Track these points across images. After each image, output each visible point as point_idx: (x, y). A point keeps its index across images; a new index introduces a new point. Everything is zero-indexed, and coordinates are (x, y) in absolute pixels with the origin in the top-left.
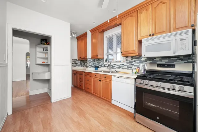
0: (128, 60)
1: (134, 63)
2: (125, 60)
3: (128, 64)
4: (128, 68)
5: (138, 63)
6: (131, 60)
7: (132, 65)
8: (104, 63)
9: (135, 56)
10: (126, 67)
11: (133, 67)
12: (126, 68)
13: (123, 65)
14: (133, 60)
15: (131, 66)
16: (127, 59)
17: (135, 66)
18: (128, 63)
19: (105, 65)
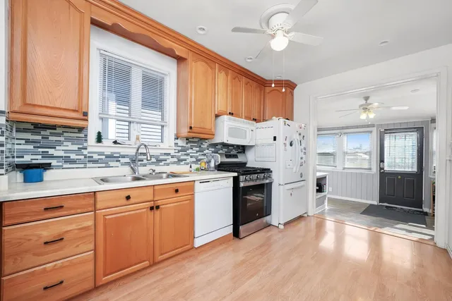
0: (179, 145)
1: (190, 151)
2: (174, 144)
3: (180, 154)
4: (180, 161)
5: (197, 152)
6: (184, 145)
7: (188, 155)
8: (90, 149)
9: (193, 138)
10: (175, 160)
11: (190, 160)
12: (174, 163)
13: (168, 154)
14: (189, 145)
15: (185, 157)
16: (177, 141)
17: (191, 157)
18: (179, 151)
19: (96, 157)
